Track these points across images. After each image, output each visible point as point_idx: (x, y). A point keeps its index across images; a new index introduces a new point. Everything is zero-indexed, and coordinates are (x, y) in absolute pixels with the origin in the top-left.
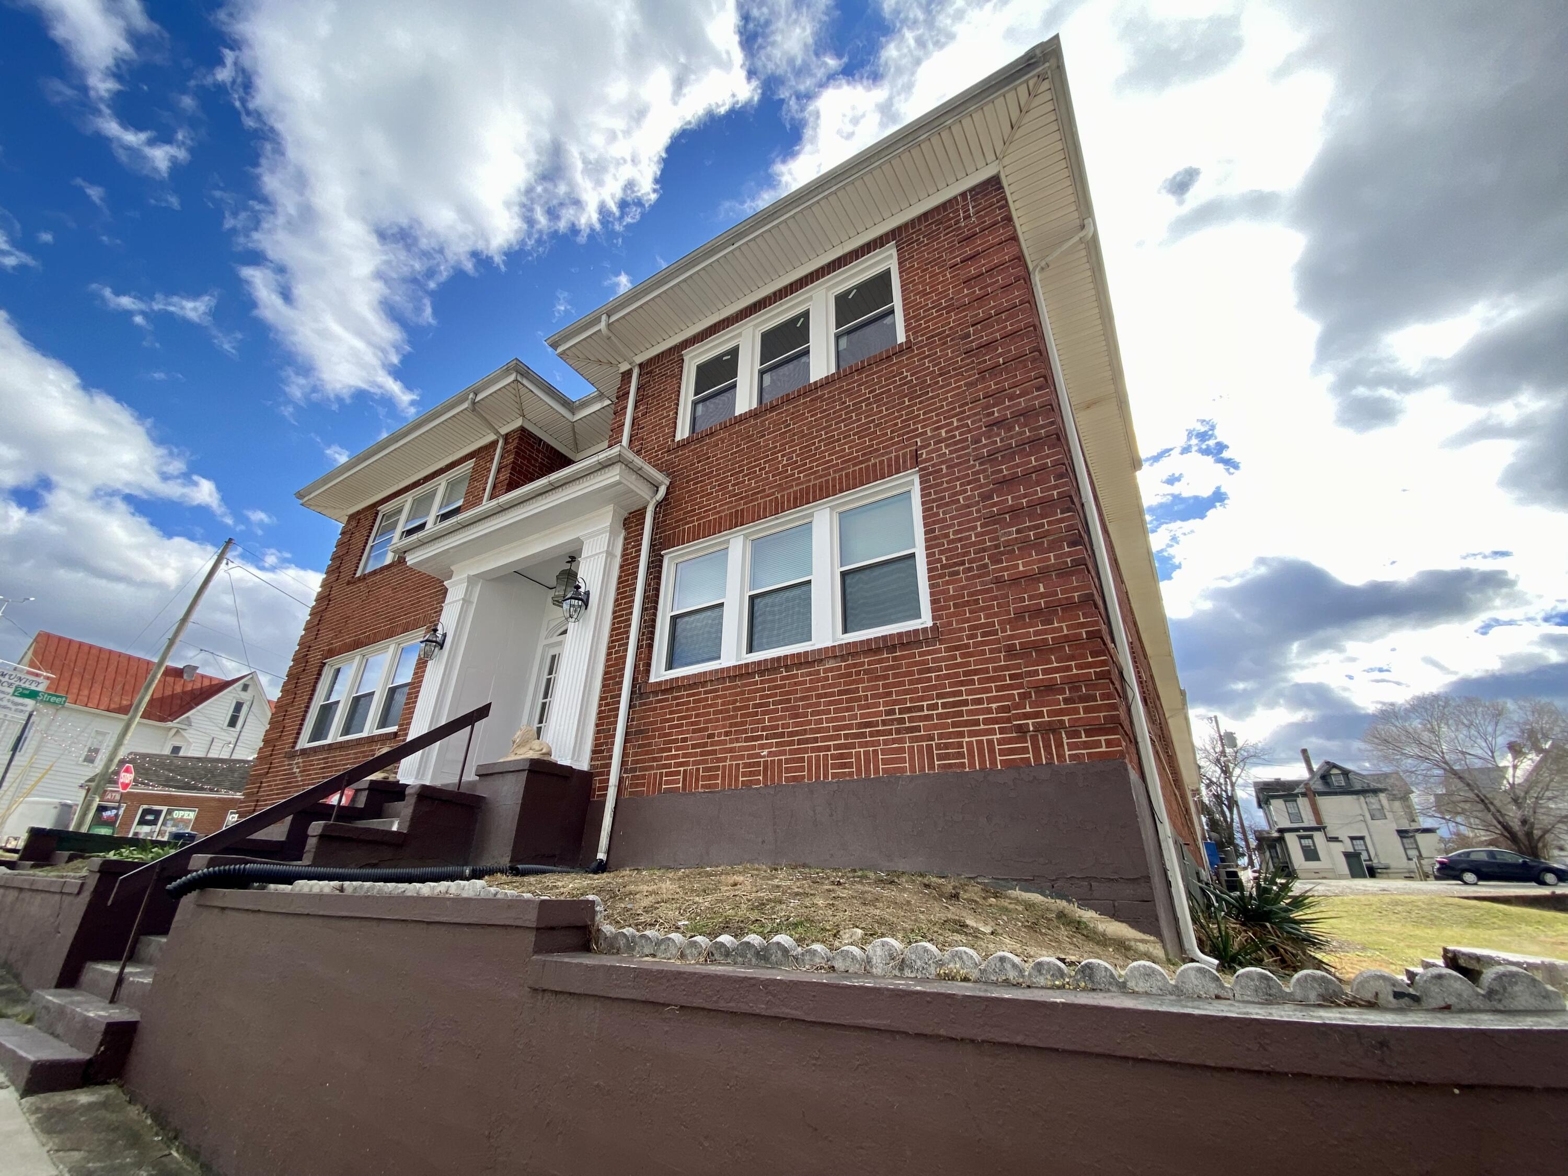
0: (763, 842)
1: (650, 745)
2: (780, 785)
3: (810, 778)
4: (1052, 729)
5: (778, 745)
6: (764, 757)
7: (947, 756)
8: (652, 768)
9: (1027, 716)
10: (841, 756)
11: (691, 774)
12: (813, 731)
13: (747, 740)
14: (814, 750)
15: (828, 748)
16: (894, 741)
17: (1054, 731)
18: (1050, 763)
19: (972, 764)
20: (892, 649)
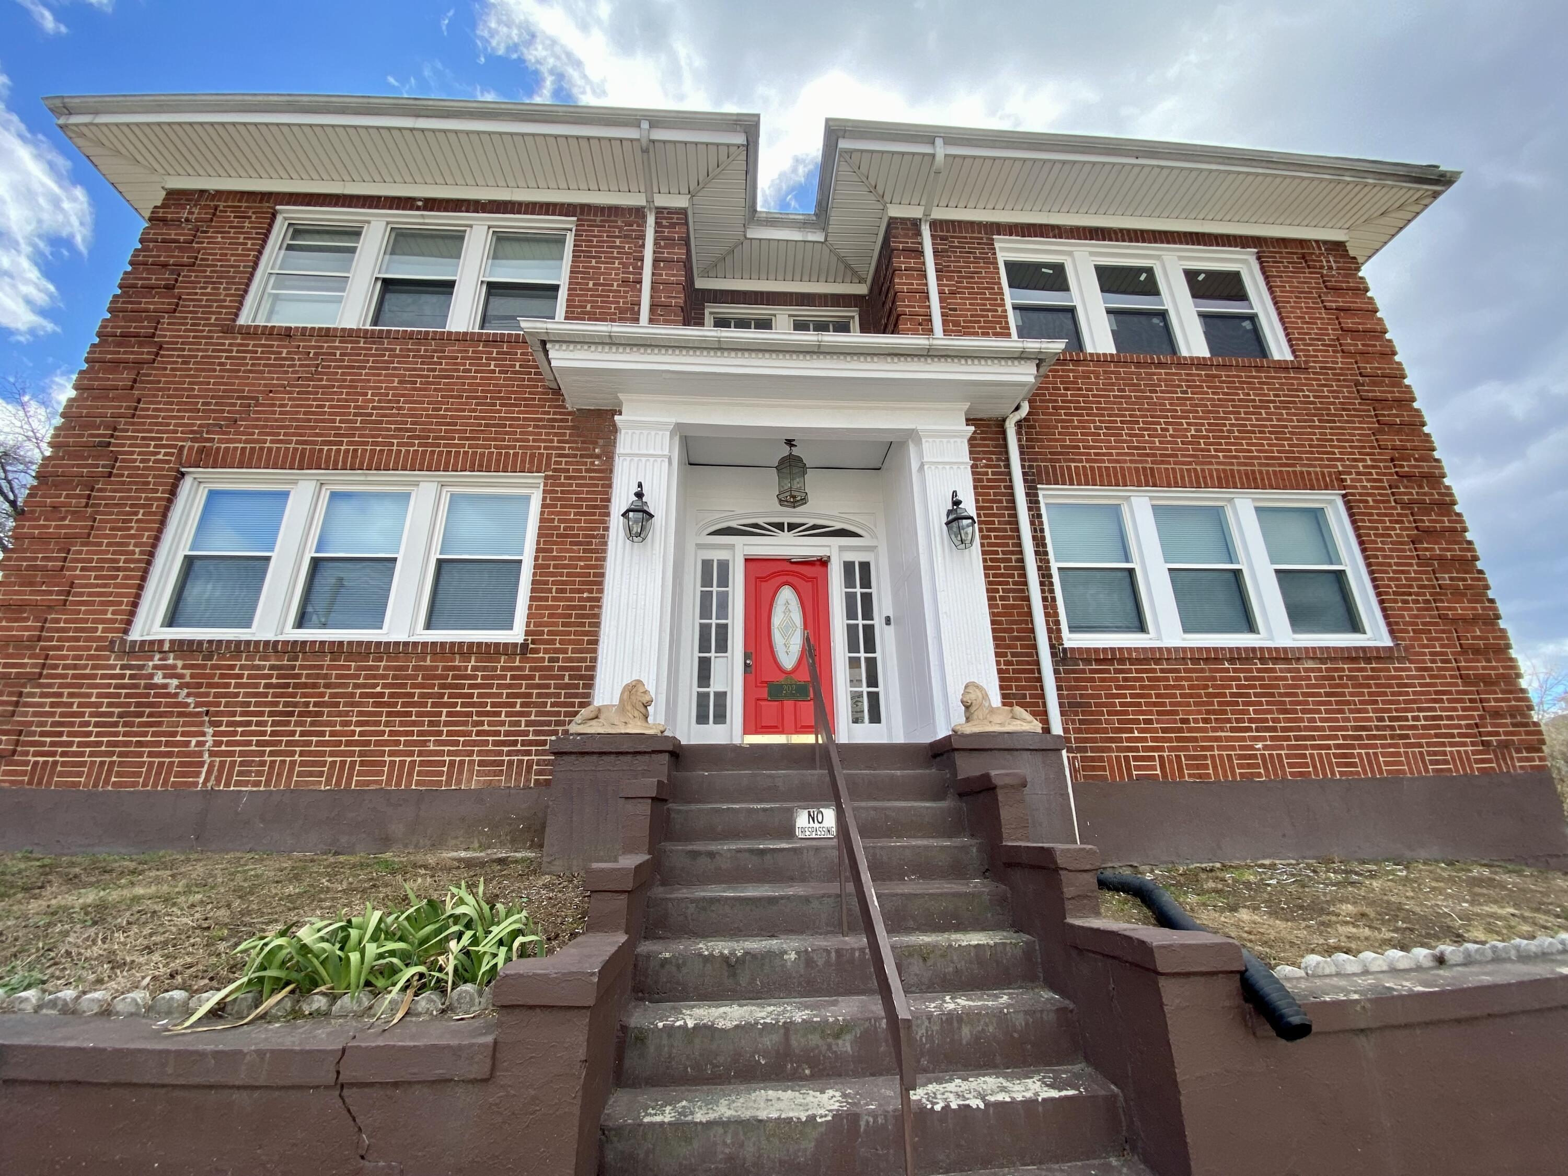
0: (1284, 836)
1: (1099, 722)
2: (1284, 779)
3: (1317, 774)
4: (1505, 745)
5: (1272, 738)
6: (1259, 750)
7: (1437, 762)
8: (1110, 749)
9: (1490, 734)
10: (1345, 756)
11: (1170, 761)
12: (1307, 729)
13: (1233, 729)
14: (1314, 747)
15: (1328, 747)
16: (1390, 746)
17: (1507, 747)
18: (1508, 772)
19: (1457, 771)
20: (1368, 660)
